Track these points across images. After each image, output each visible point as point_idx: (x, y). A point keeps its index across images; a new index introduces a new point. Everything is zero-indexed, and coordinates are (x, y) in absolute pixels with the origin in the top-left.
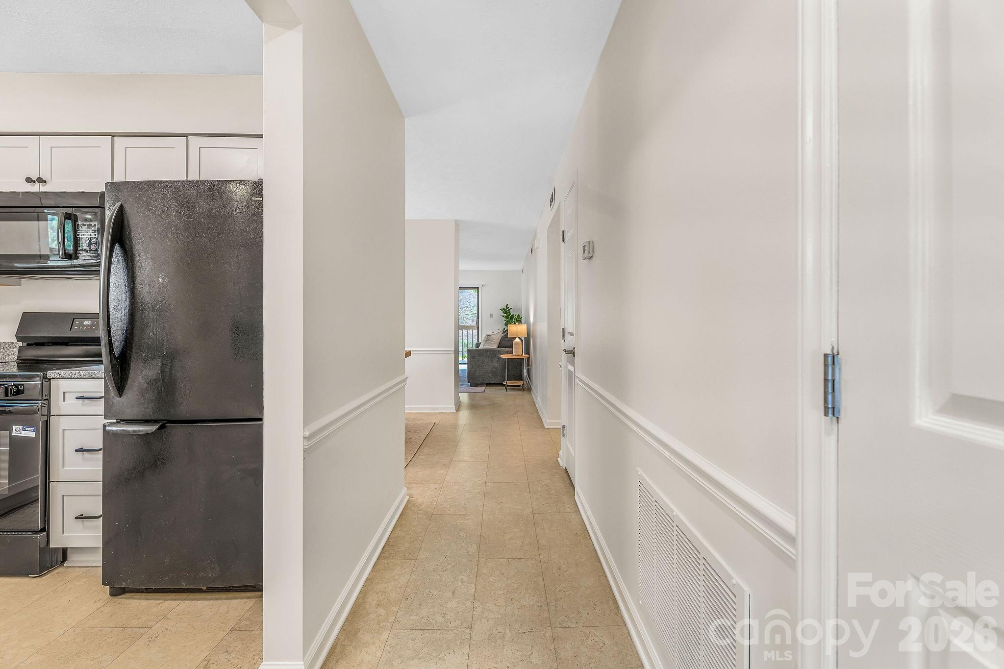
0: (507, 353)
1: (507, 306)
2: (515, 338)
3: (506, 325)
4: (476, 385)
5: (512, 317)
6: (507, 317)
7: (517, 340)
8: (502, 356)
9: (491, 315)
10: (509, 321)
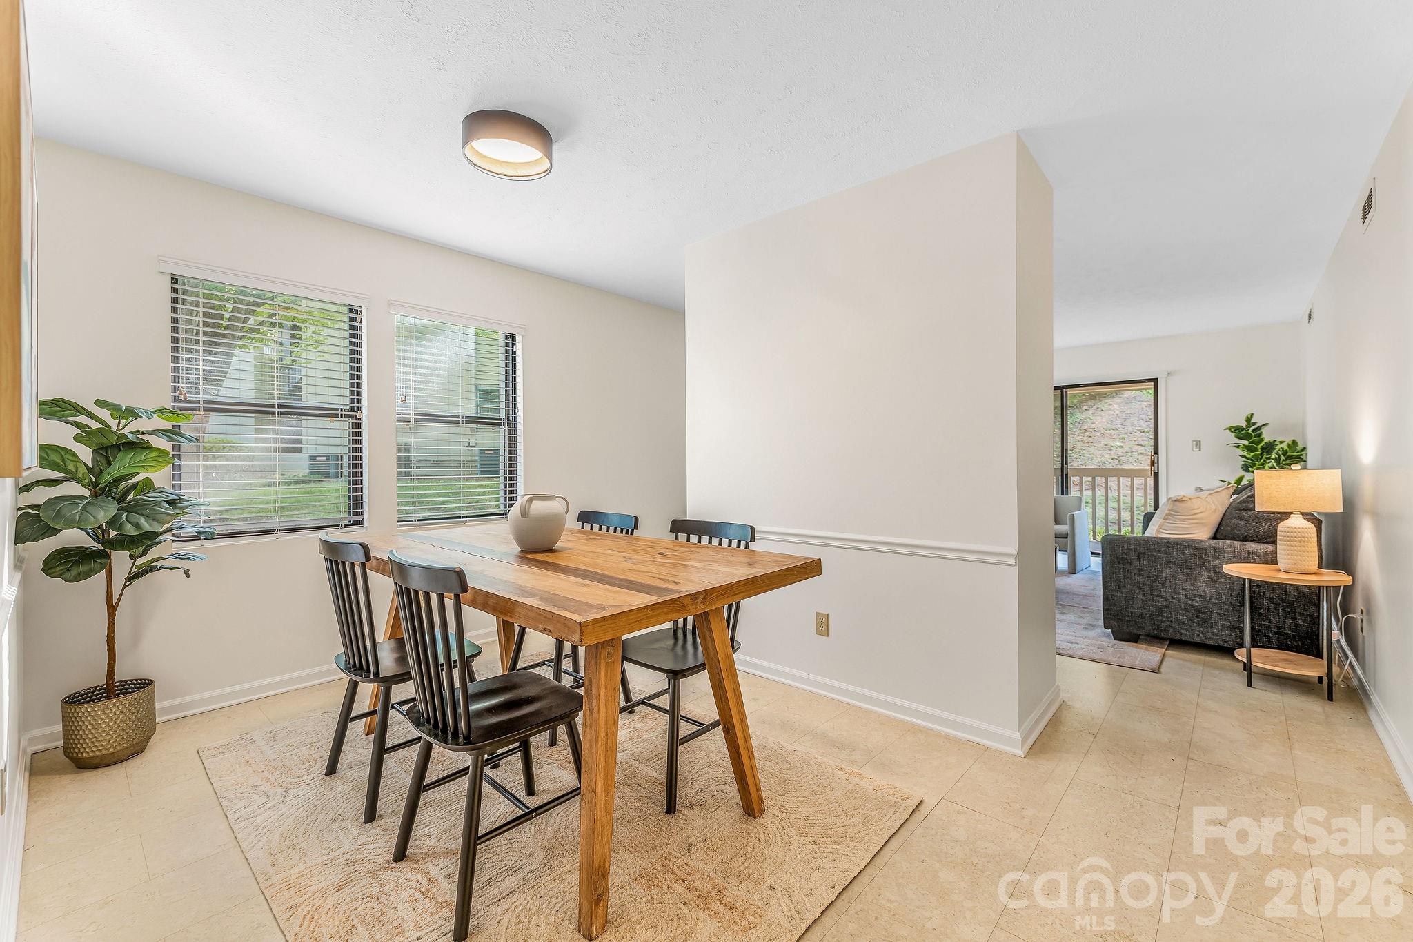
0: (1251, 558)
1: (1248, 420)
2: (1287, 515)
3: (1246, 468)
4: (1134, 639)
5: (1269, 447)
6: (1250, 449)
7: (1296, 522)
8: (1231, 569)
9: (1198, 445)
10: (1258, 458)
